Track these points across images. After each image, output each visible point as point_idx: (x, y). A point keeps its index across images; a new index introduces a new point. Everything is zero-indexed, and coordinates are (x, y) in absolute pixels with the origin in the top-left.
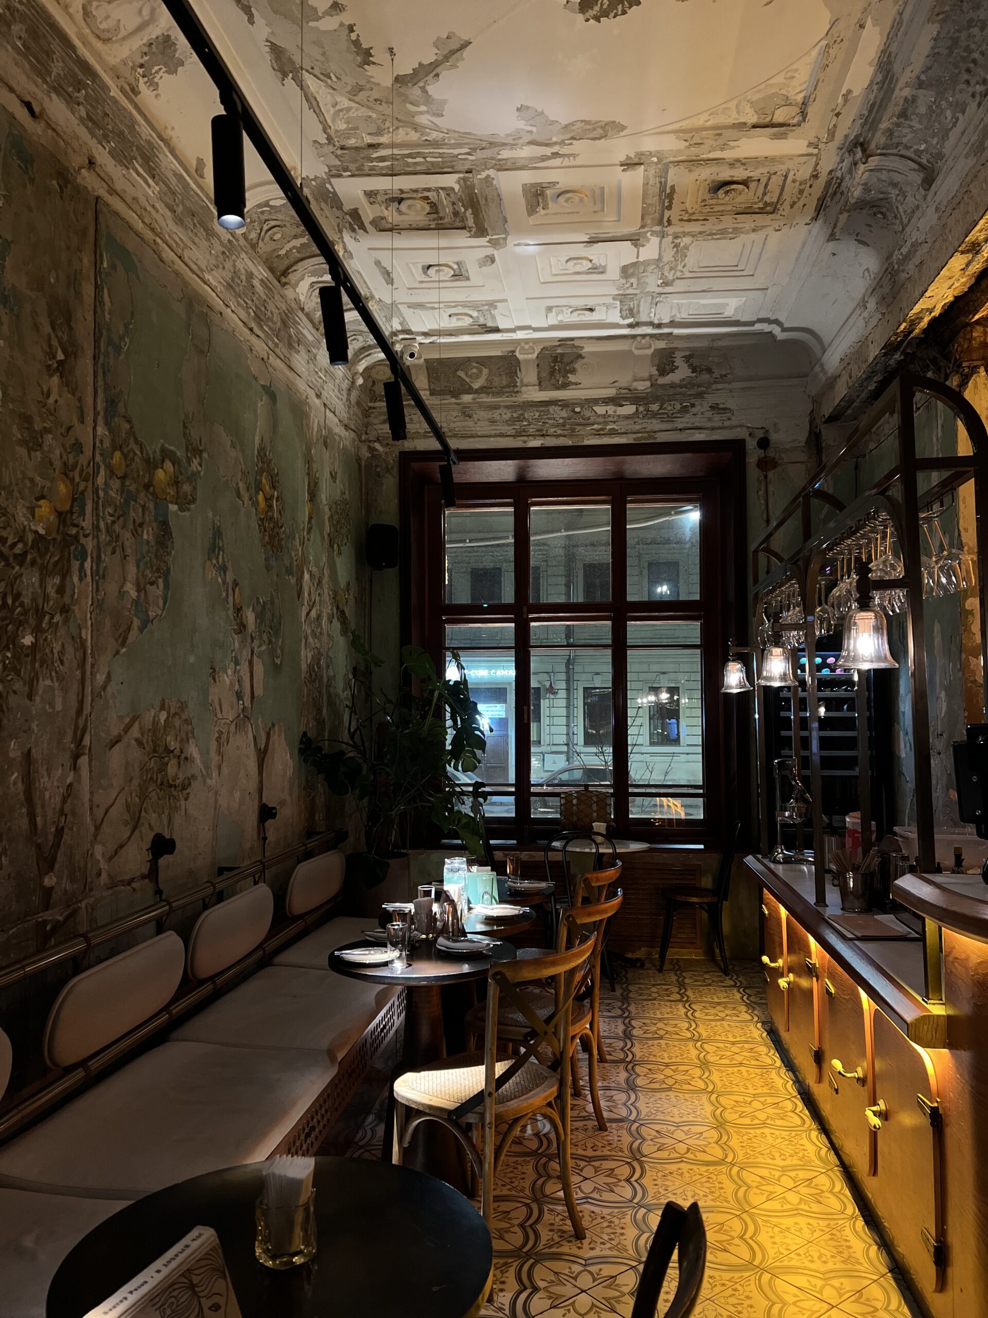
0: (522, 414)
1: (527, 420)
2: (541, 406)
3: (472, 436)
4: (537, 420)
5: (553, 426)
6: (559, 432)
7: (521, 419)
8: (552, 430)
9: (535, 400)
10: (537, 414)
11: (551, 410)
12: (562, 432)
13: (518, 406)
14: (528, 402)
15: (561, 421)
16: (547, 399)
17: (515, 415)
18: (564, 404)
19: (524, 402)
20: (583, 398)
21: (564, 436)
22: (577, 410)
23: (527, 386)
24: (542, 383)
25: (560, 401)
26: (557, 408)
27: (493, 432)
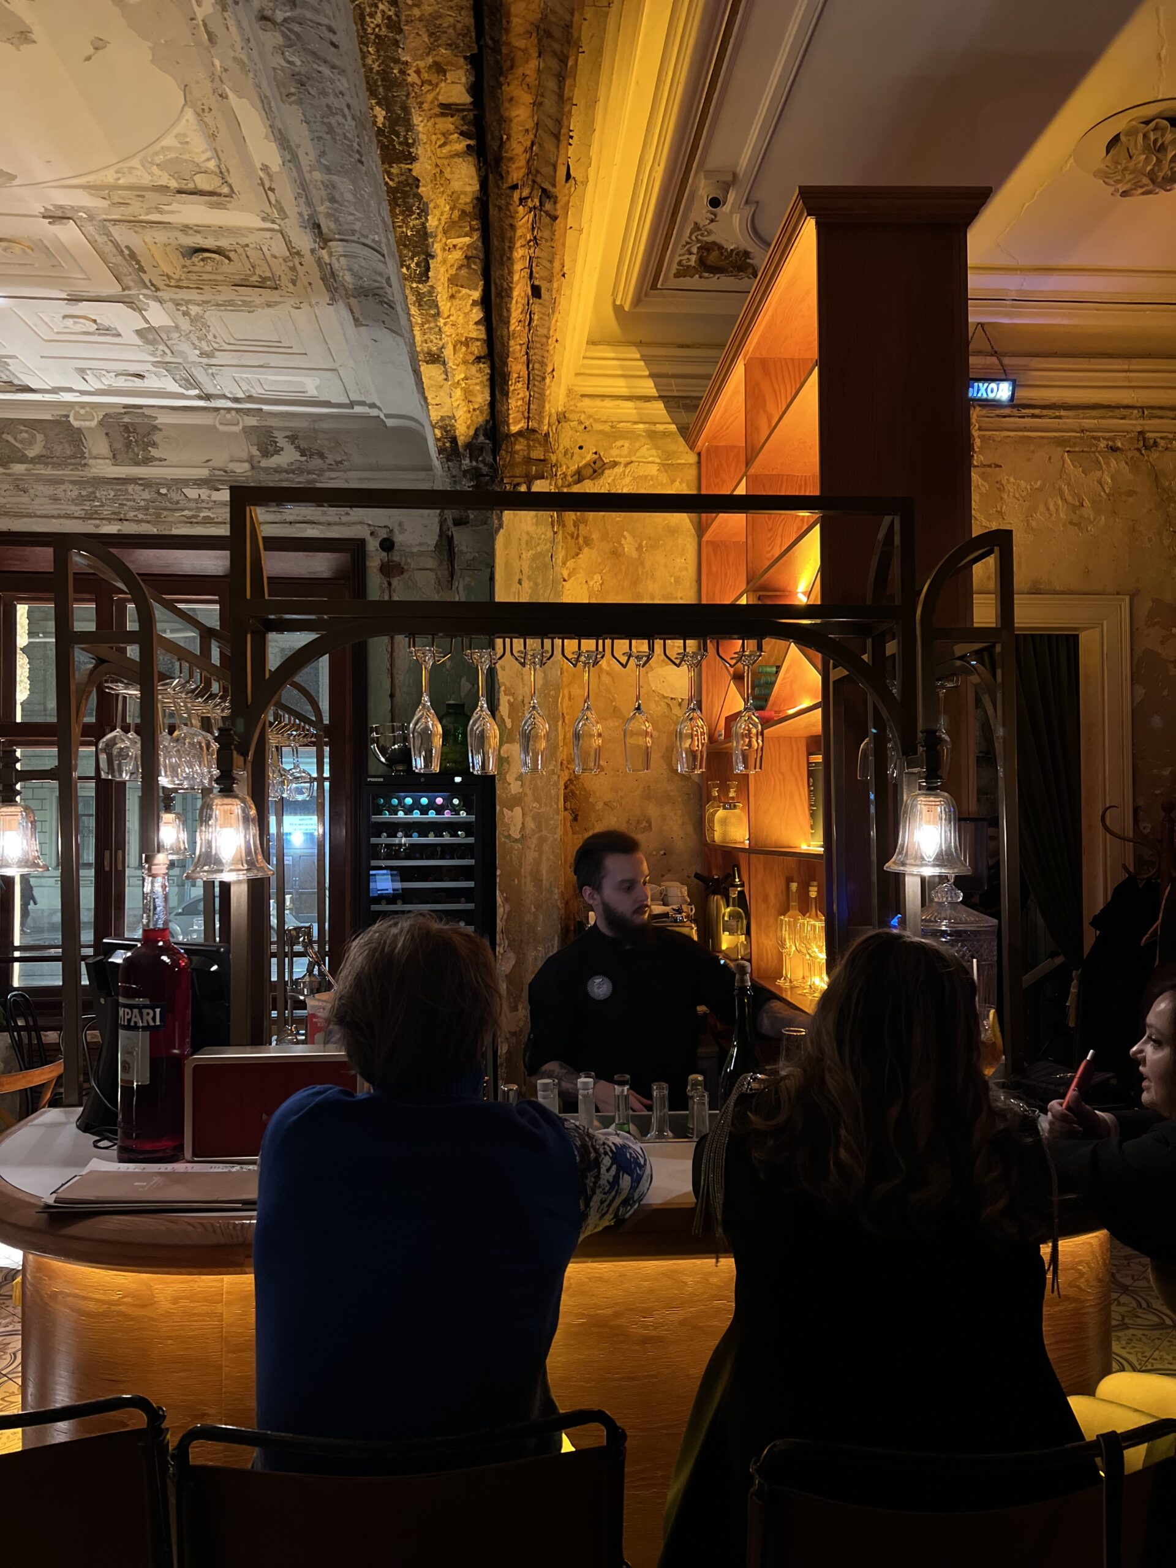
0: (94, 493)
1: (100, 500)
2: (117, 484)
3: (29, 516)
4: (113, 501)
5: (133, 508)
6: (141, 516)
7: (91, 497)
8: (132, 514)
9: (108, 476)
10: (112, 493)
11: (130, 490)
12: (144, 517)
13: (87, 482)
14: (100, 478)
15: (142, 503)
16: (124, 476)
17: (84, 493)
18: (147, 484)
19: (94, 478)
20: (169, 477)
21: (148, 522)
22: (163, 491)
23: (96, 458)
24: (118, 457)
25: (140, 479)
26: (137, 487)
27: (55, 513)
